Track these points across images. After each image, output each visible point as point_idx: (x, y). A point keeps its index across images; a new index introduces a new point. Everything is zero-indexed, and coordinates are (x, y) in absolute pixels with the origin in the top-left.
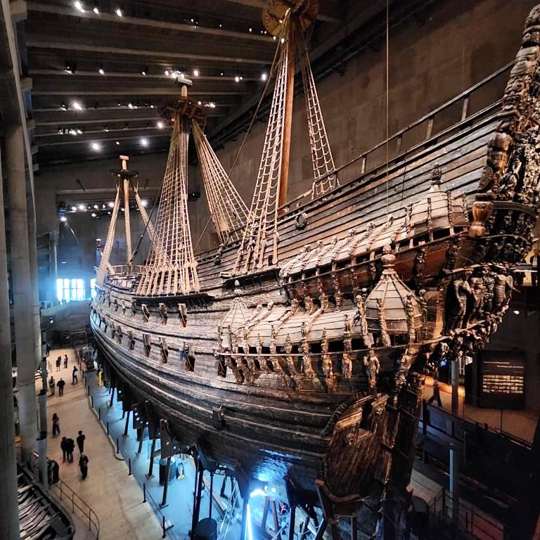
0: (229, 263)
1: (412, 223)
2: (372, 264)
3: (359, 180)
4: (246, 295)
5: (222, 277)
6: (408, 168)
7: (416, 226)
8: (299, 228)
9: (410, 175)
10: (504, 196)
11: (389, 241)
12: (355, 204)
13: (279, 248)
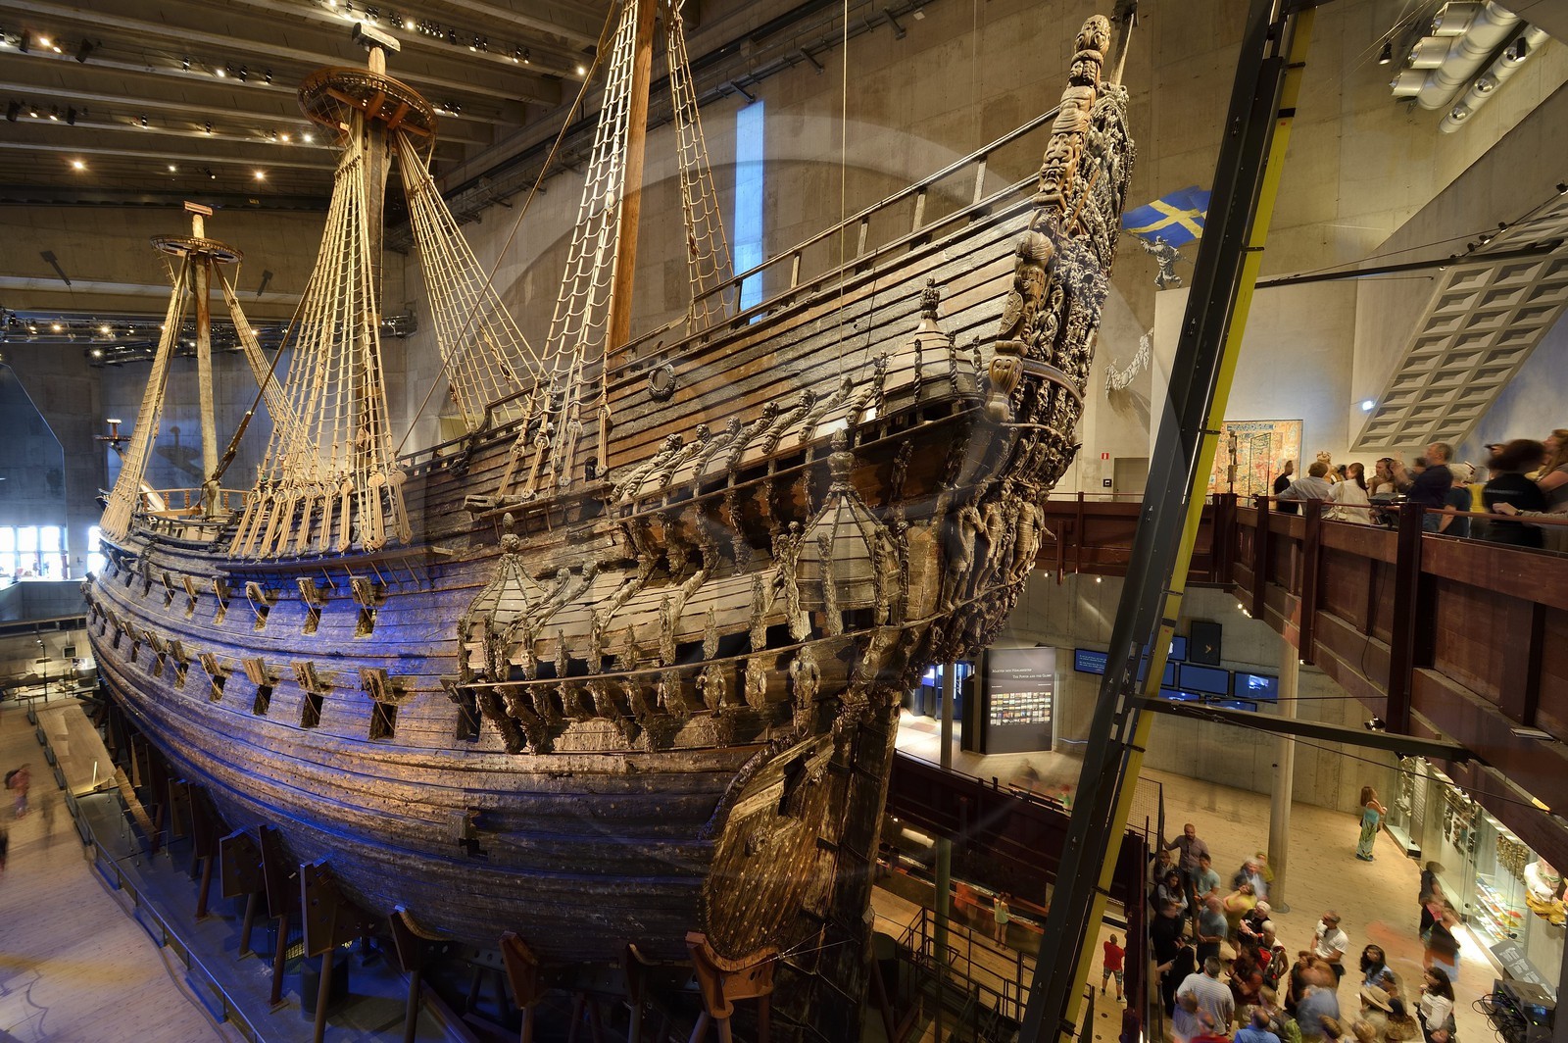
0: (488, 475)
1: (887, 389)
3: (786, 301)
4: (531, 548)
5: (469, 508)
6: (881, 284)
7: (894, 395)
8: (656, 398)
9: (882, 299)
10: (1038, 351)
11: (843, 425)
12: (776, 350)
13: (612, 442)
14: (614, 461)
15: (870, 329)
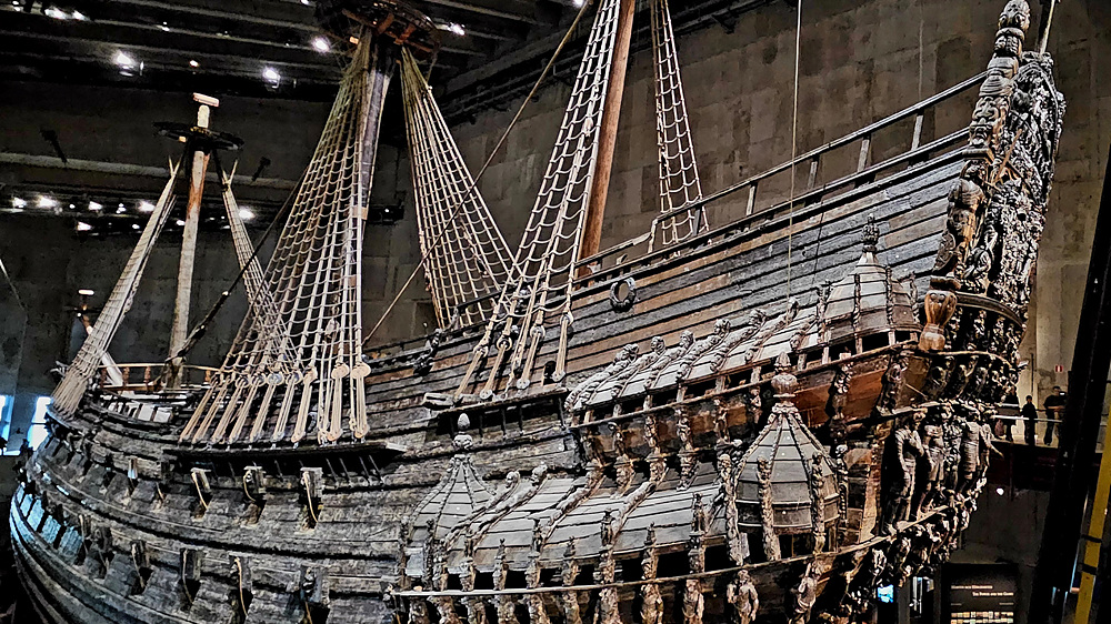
0: (452, 373)
1: (829, 316)
2: (755, 392)
3: (741, 226)
4: (484, 449)
5: (428, 405)
6: (827, 216)
7: (835, 323)
8: (616, 308)
9: (830, 230)
10: (973, 285)
11: (786, 348)
12: (731, 271)
13: (571, 348)
14: (571, 368)
15: (816, 257)
